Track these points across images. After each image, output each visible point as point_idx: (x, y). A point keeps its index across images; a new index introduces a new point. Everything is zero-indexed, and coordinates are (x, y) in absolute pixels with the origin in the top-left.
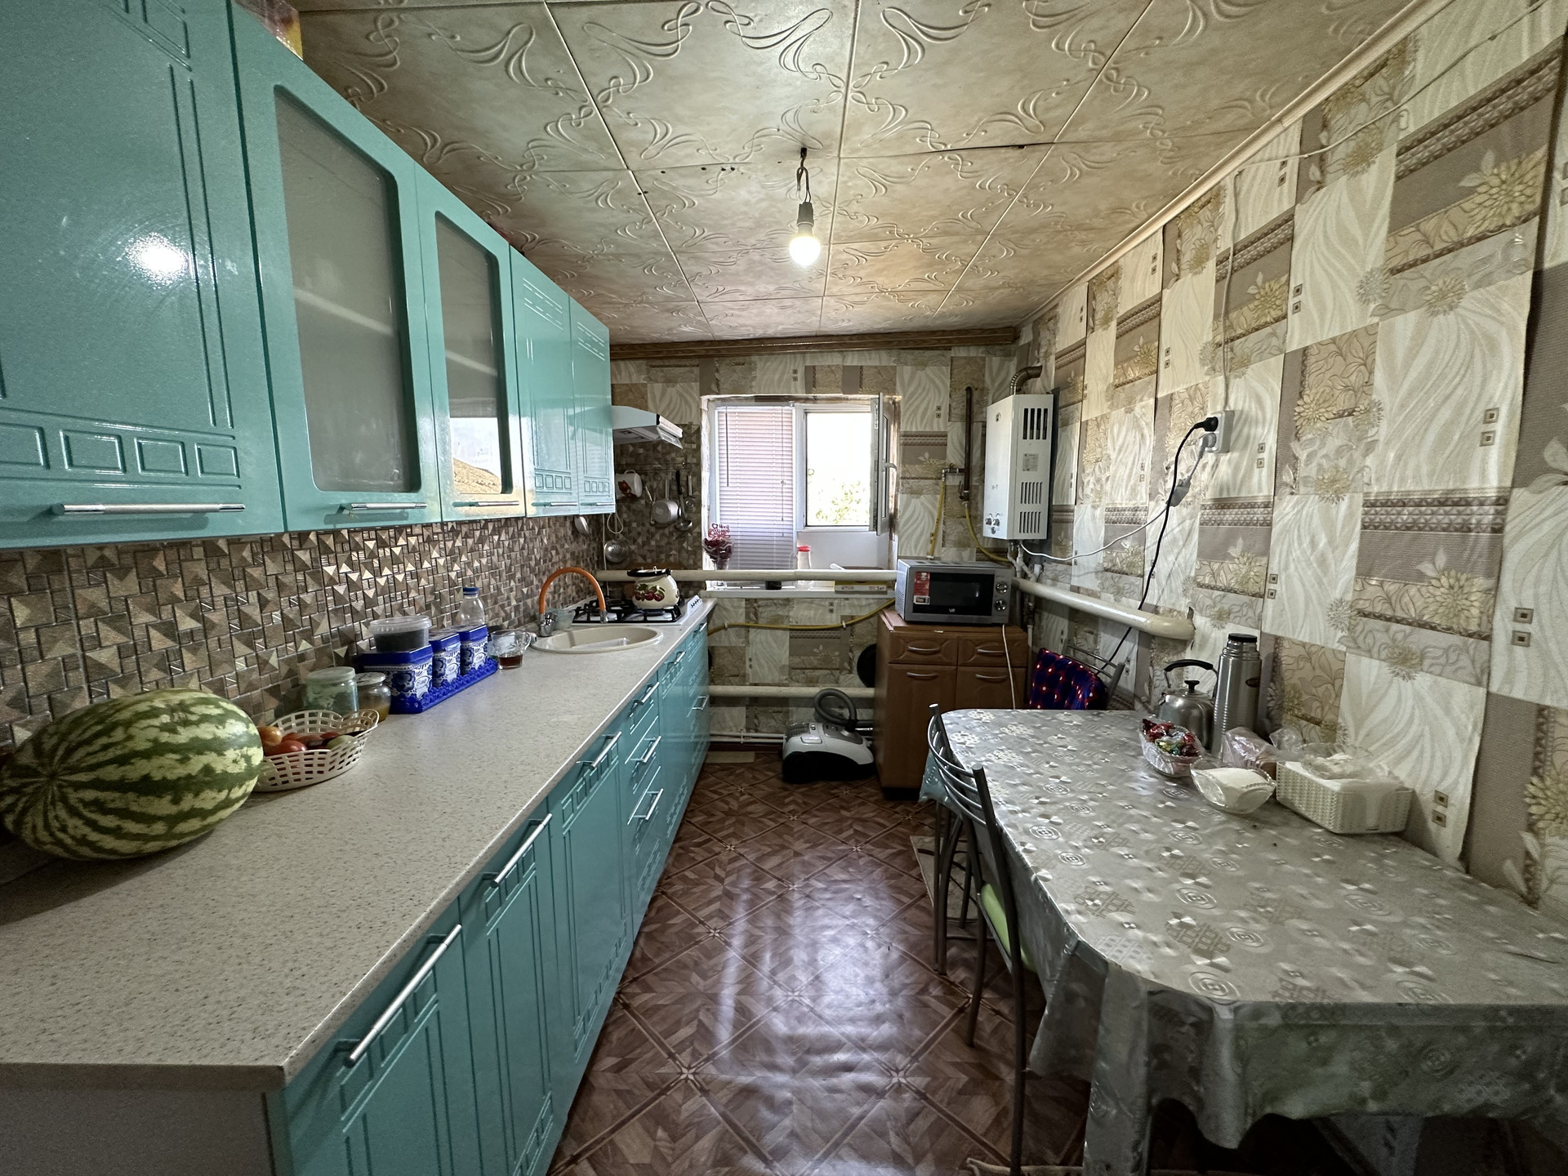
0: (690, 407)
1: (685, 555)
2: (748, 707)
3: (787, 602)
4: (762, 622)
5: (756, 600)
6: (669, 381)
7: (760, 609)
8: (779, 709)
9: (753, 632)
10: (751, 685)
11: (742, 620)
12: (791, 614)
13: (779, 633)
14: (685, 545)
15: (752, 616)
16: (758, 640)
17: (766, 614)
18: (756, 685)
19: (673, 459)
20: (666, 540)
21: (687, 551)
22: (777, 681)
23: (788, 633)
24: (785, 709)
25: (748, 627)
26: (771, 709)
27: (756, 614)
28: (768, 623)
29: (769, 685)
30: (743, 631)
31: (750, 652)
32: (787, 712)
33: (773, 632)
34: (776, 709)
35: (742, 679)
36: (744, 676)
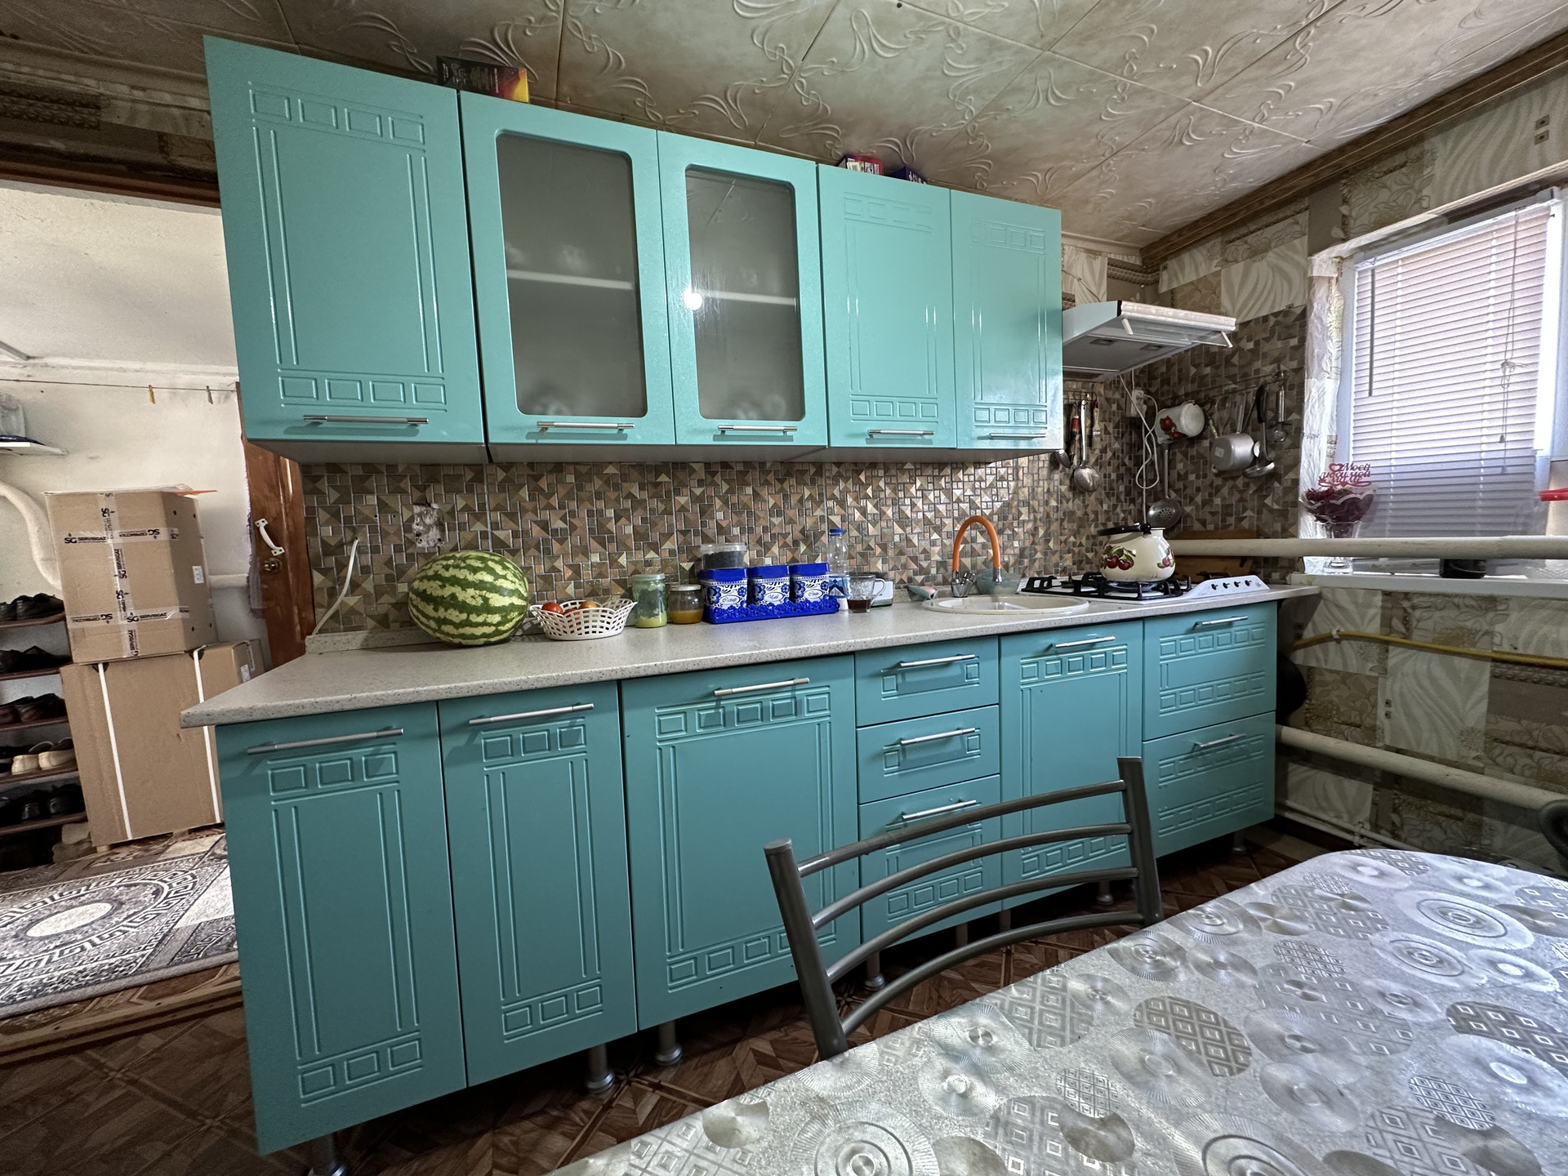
0: (1290, 282)
1: (1265, 514)
2: (1377, 786)
3: (1490, 602)
4: (1417, 638)
5: (1407, 595)
6: (1256, 253)
7: (1417, 613)
8: (1459, 813)
9: (1395, 656)
10: (1388, 748)
11: (1373, 628)
12: (1499, 628)
13: (1463, 664)
14: (1268, 501)
15: (1397, 624)
16: (1408, 667)
17: (1428, 625)
18: (1398, 751)
19: (1257, 371)
20: (1237, 496)
21: (1271, 511)
22: (1451, 755)
23: (1488, 665)
24: (1471, 816)
25: (1388, 643)
26: (1433, 807)
27: (1406, 621)
28: (1434, 641)
29: (1432, 759)
30: (1375, 649)
31: (1390, 688)
32: (1478, 826)
33: (1448, 658)
34: (1444, 808)
35: (1370, 735)
36: (1373, 729)
